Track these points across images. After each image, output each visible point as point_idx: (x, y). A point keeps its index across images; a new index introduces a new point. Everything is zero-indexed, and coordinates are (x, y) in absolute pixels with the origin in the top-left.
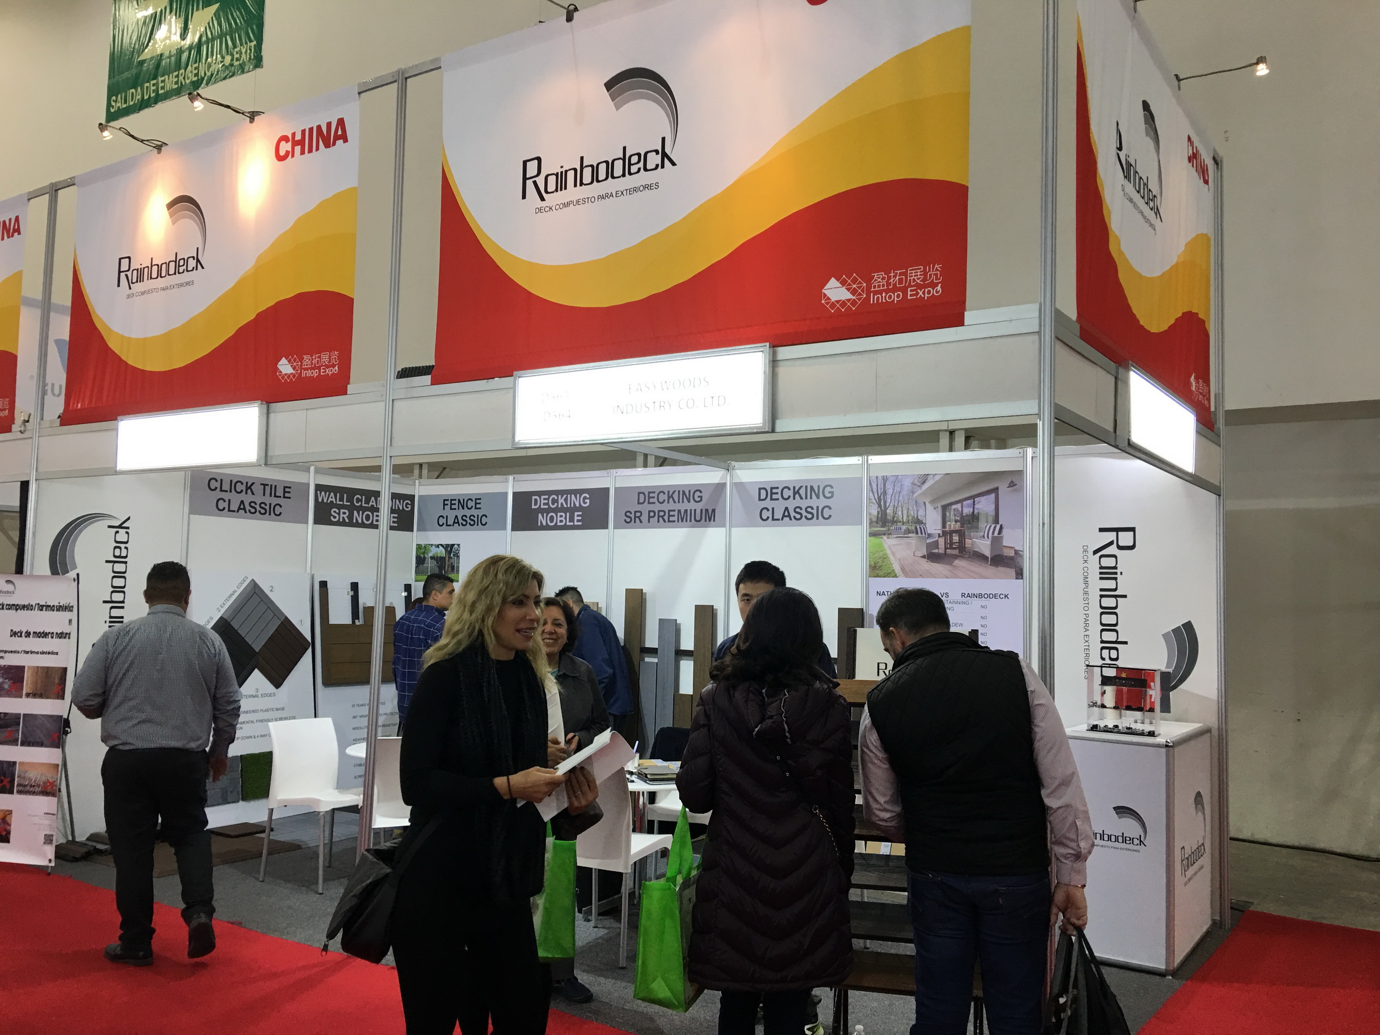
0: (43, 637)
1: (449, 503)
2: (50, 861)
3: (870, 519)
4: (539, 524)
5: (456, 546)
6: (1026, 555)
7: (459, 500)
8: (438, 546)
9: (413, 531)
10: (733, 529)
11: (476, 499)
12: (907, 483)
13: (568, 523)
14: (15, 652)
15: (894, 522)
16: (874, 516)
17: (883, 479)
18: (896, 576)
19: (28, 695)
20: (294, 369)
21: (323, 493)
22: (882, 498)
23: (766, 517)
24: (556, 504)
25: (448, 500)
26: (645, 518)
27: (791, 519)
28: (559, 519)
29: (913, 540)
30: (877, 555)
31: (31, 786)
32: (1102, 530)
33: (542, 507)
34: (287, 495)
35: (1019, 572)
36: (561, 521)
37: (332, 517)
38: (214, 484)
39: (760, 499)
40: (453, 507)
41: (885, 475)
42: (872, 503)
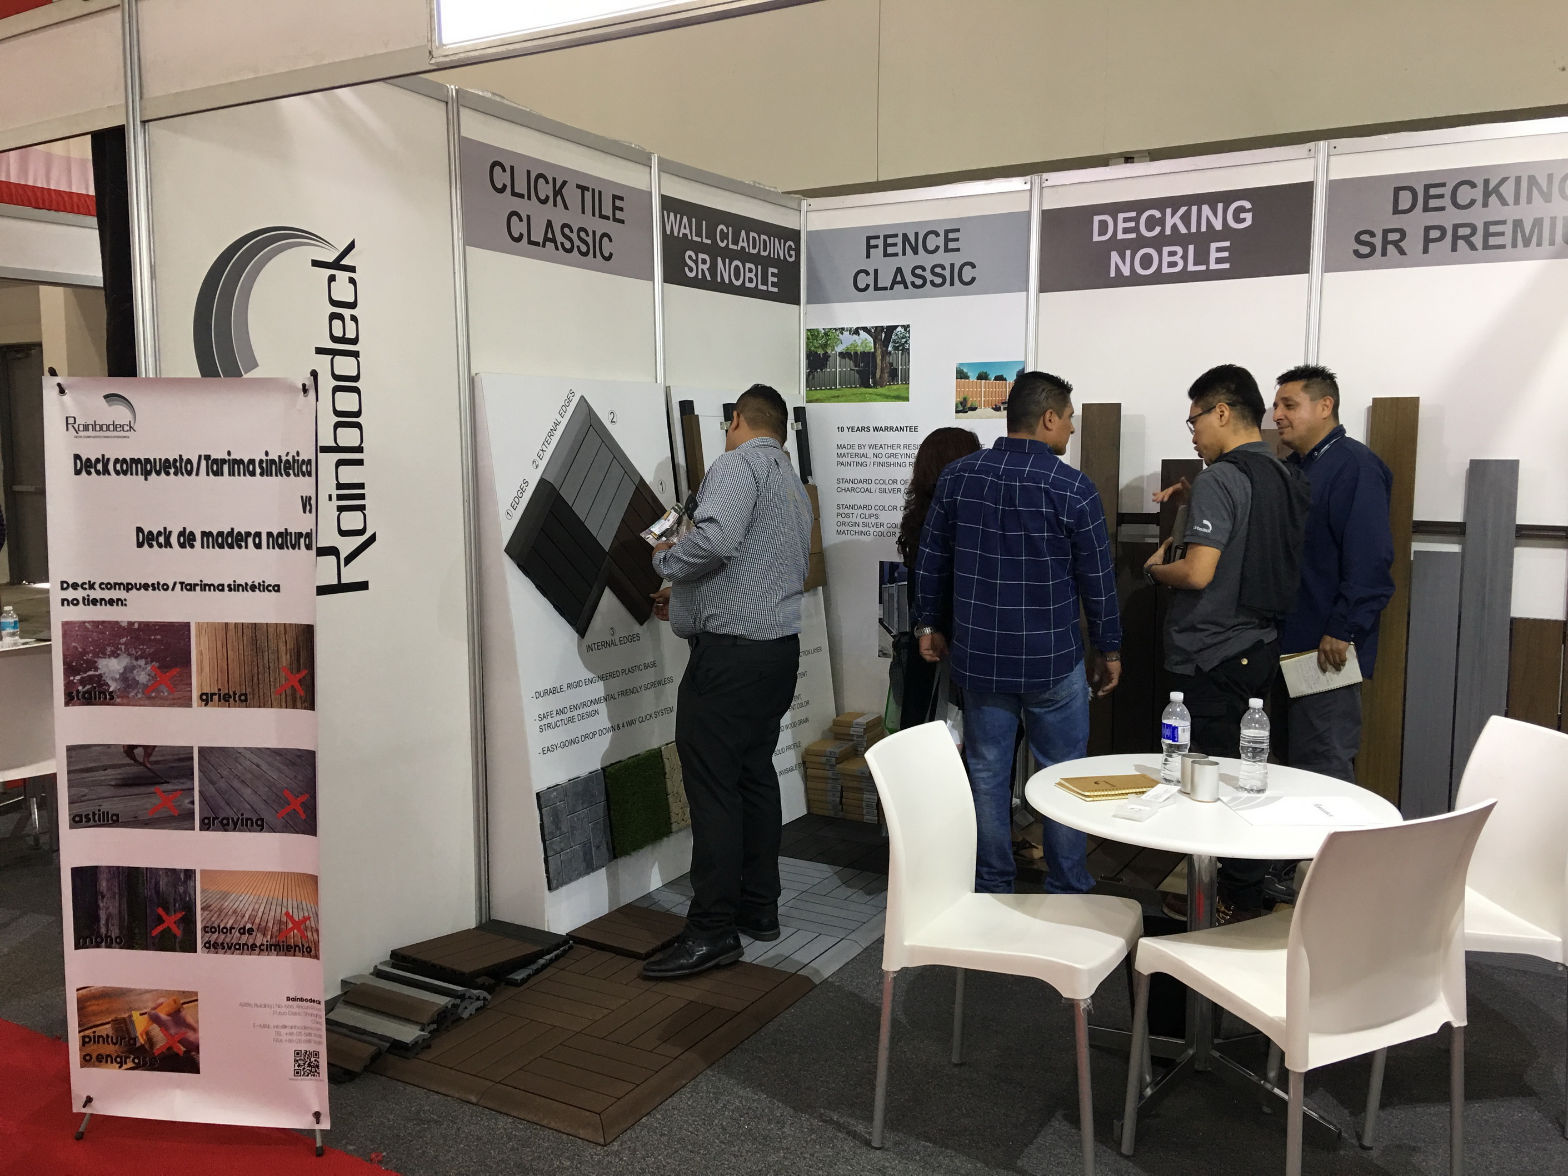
0: (231, 546)
1: (880, 242)
2: (317, 1115)
4: (1113, 275)
5: (899, 329)
7: (905, 236)
8: (856, 332)
9: (799, 303)
11: (947, 232)
13: (1191, 268)
14: (155, 587)
19: (206, 699)
24: (1158, 229)
25: (876, 237)
26: (1413, 243)
28: (1166, 259)
31: (243, 931)
33: (1120, 236)
34: (618, 214)
36: (1172, 265)
37: (686, 269)
38: (499, 177)
40: (890, 250)
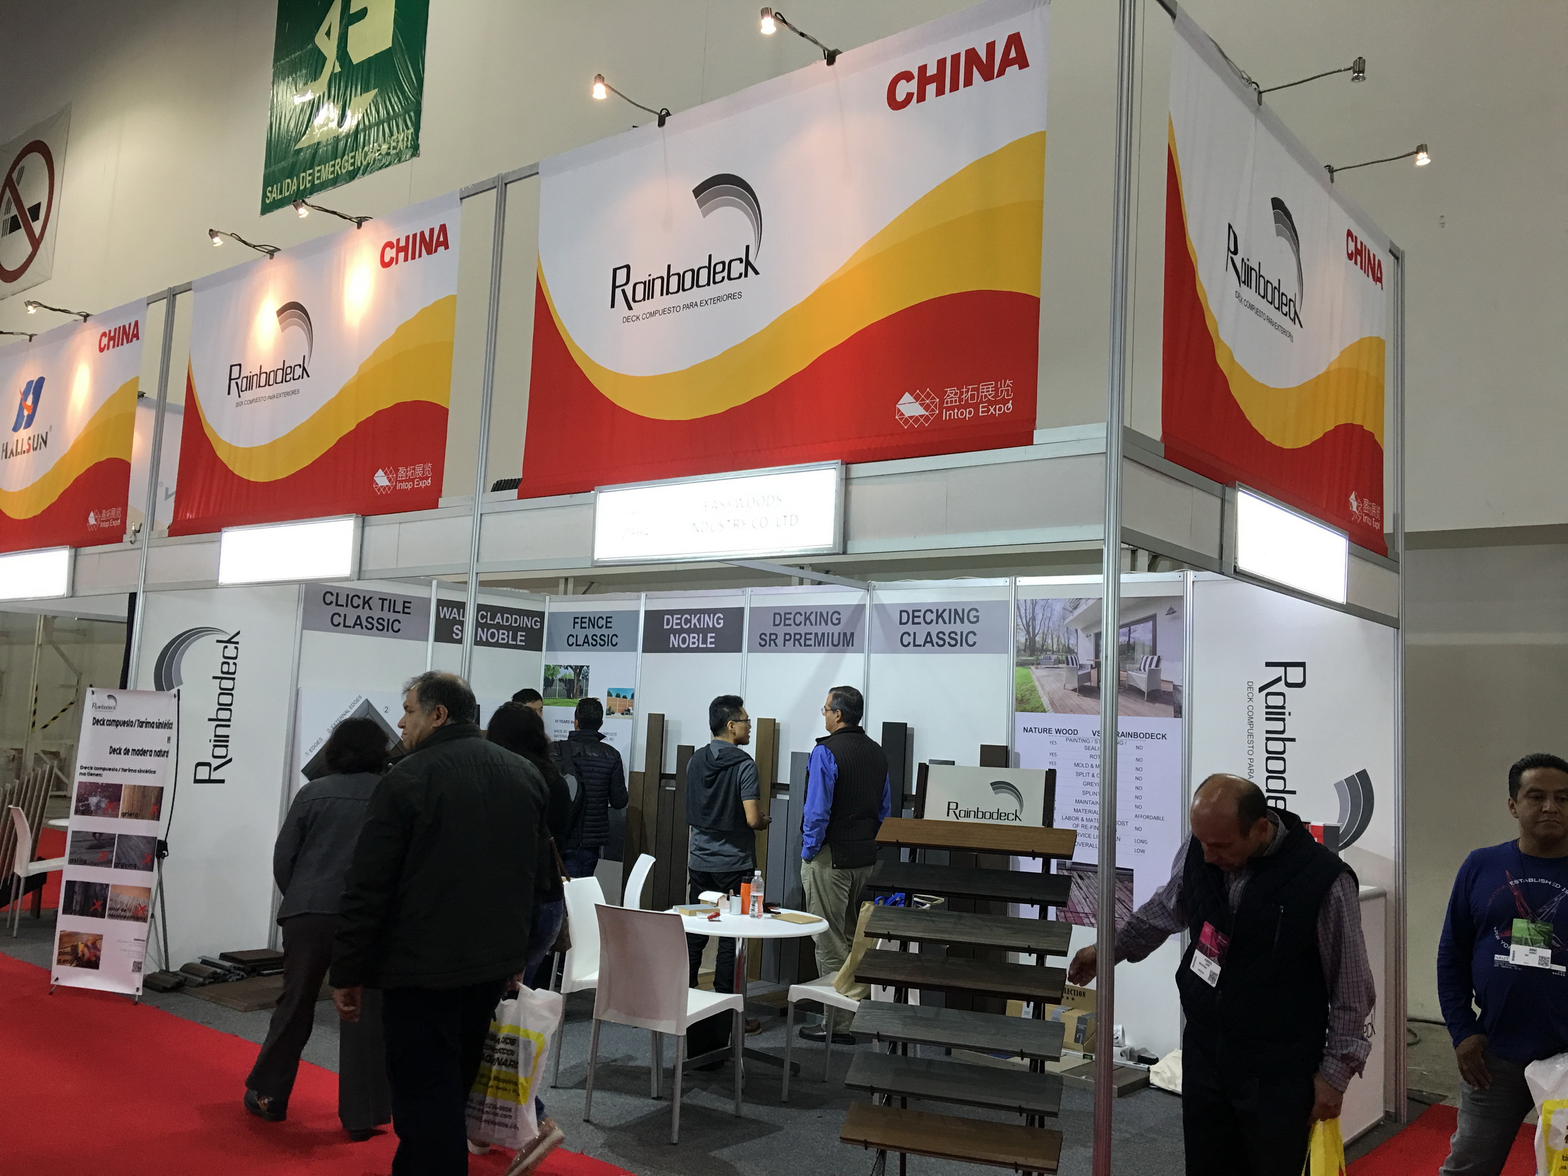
0: (141, 755)
1: (578, 620)
2: (138, 989)
3: (1018, 647)
4: (671, 646)
5: (585, 667)
6: (1186, 691)
7: (590, 618)
8: (566, 668)
9: (541, 651)
10: (872, 655)
11: (607, 618)
12: (1058, 608)
13: (701, 646)
14: (113, 770)
15: (1043, 650)
16: (1021, 644)
17: (1032, 603)
18: (1044, 711)
19: (124, 815)
20: (390, 481)
21: (445, 609)
22: (1031, 624)
23: (907, 643)
24: (689, 624)
25: (578, 618)
26: (780, 641)
27: (933, 645)
28: (692, 640)
29: (1063, 671)
30: (1024, 687)
31: (123, 910)
32: (1268, 664)
33: (675, 627)
34: (406, 610)
35: (1179, 710)
36: (694, 643)
37: (454, 635)
38: (329, 598)
39: (901, 623)
40: (584, 625)
41: (1034, 598)
42: (1020, 629)
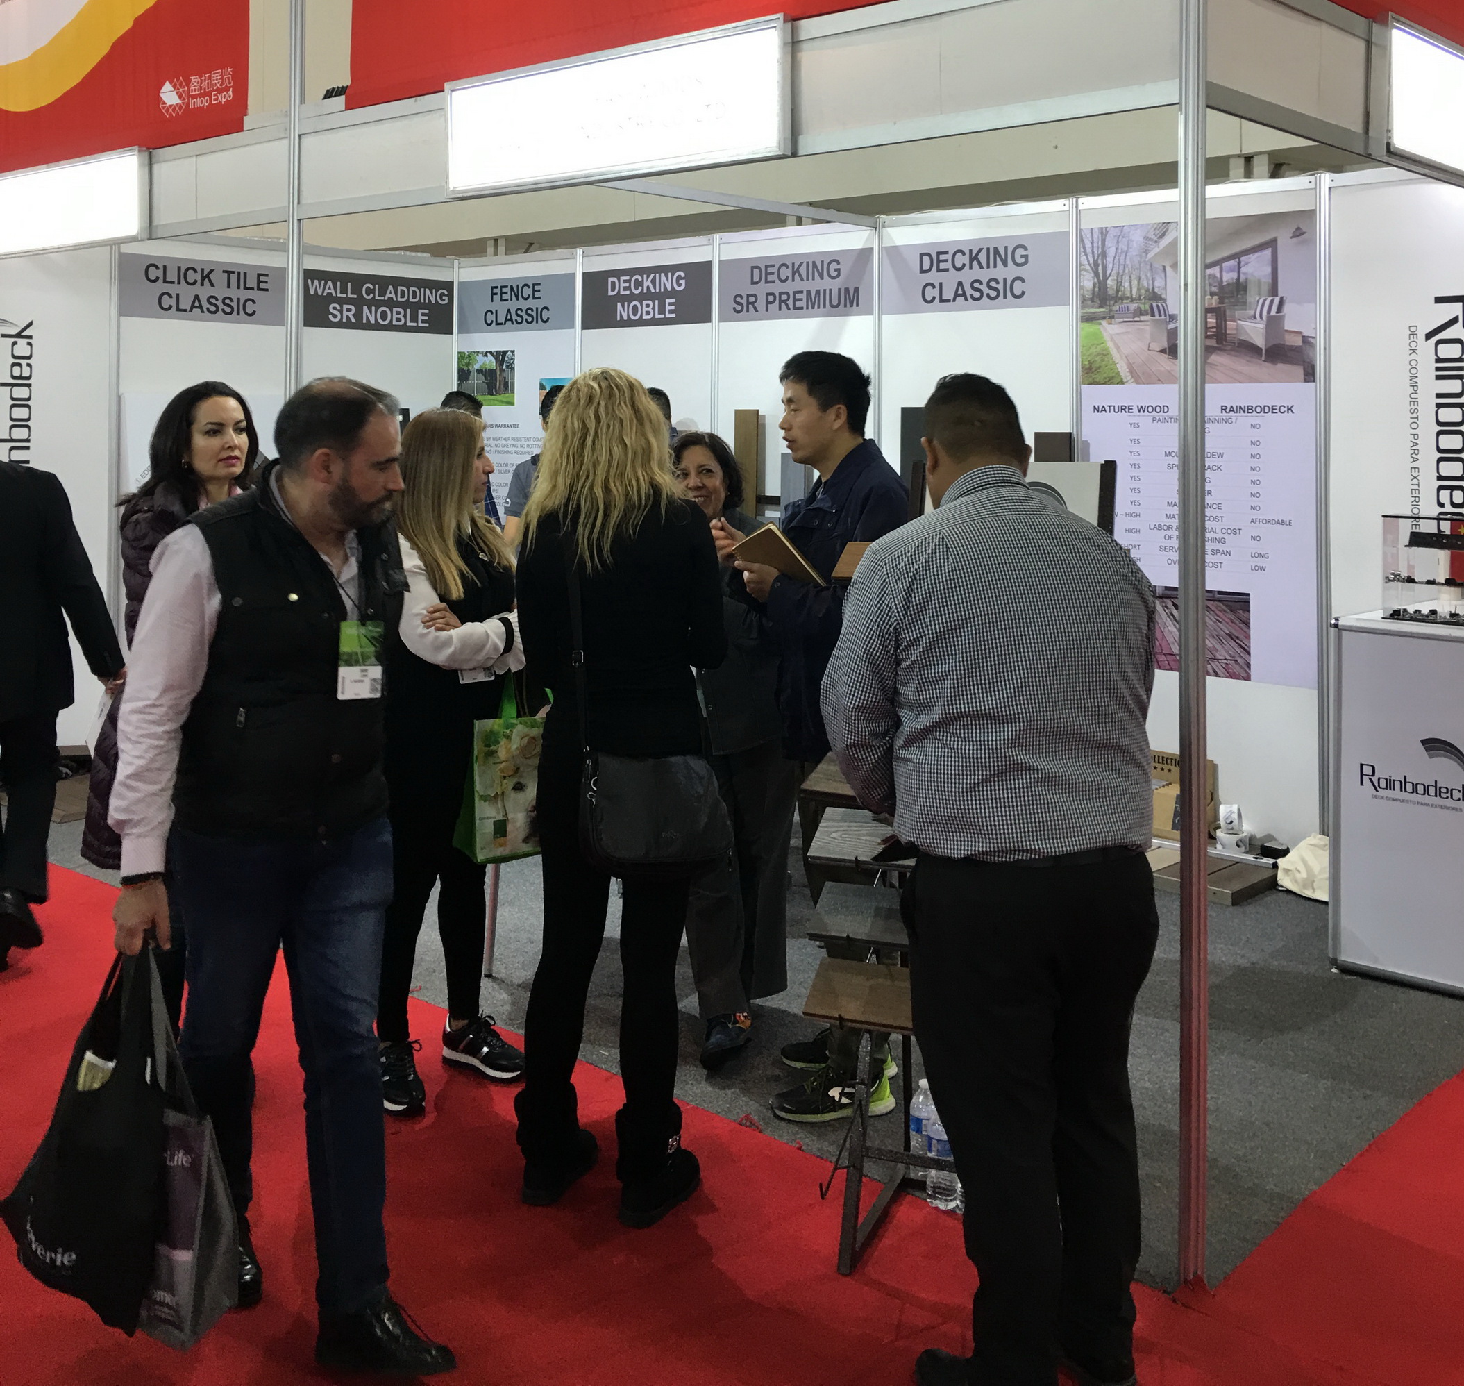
1: (498, 291)
3: (1083, 295)
4: (618, 319)
5: (509, 353)
6: (1320, 343)
7: (511, 287)
8: (485, 354)
9: (452, 333)
10: (884, 317)
11: (534, 285)
12: (1137, 238)
13: (658, 316)
15: (1118, 298)
16: (1088, 291)
17: (1102, 233)
18: (1121, 382)
20: (180, 97)
21: (316, 282)
22: (1100, 262)
23: (932, 297)
24: (640, 288)
25: (497, 287)
26: (761, 304)
27: (966, 300)
28: (645, 309)
29: (1147, 326)
30: (1093, 350)
32: (1439, 300)
33: (622, 293)
34: (262, 286)
35: (1310, 371)
36: (648, 313)
38: (153, 273)
39: (922, 271)
40: (504, 297)
41: (1104, 226)
42: (1085, 270)
